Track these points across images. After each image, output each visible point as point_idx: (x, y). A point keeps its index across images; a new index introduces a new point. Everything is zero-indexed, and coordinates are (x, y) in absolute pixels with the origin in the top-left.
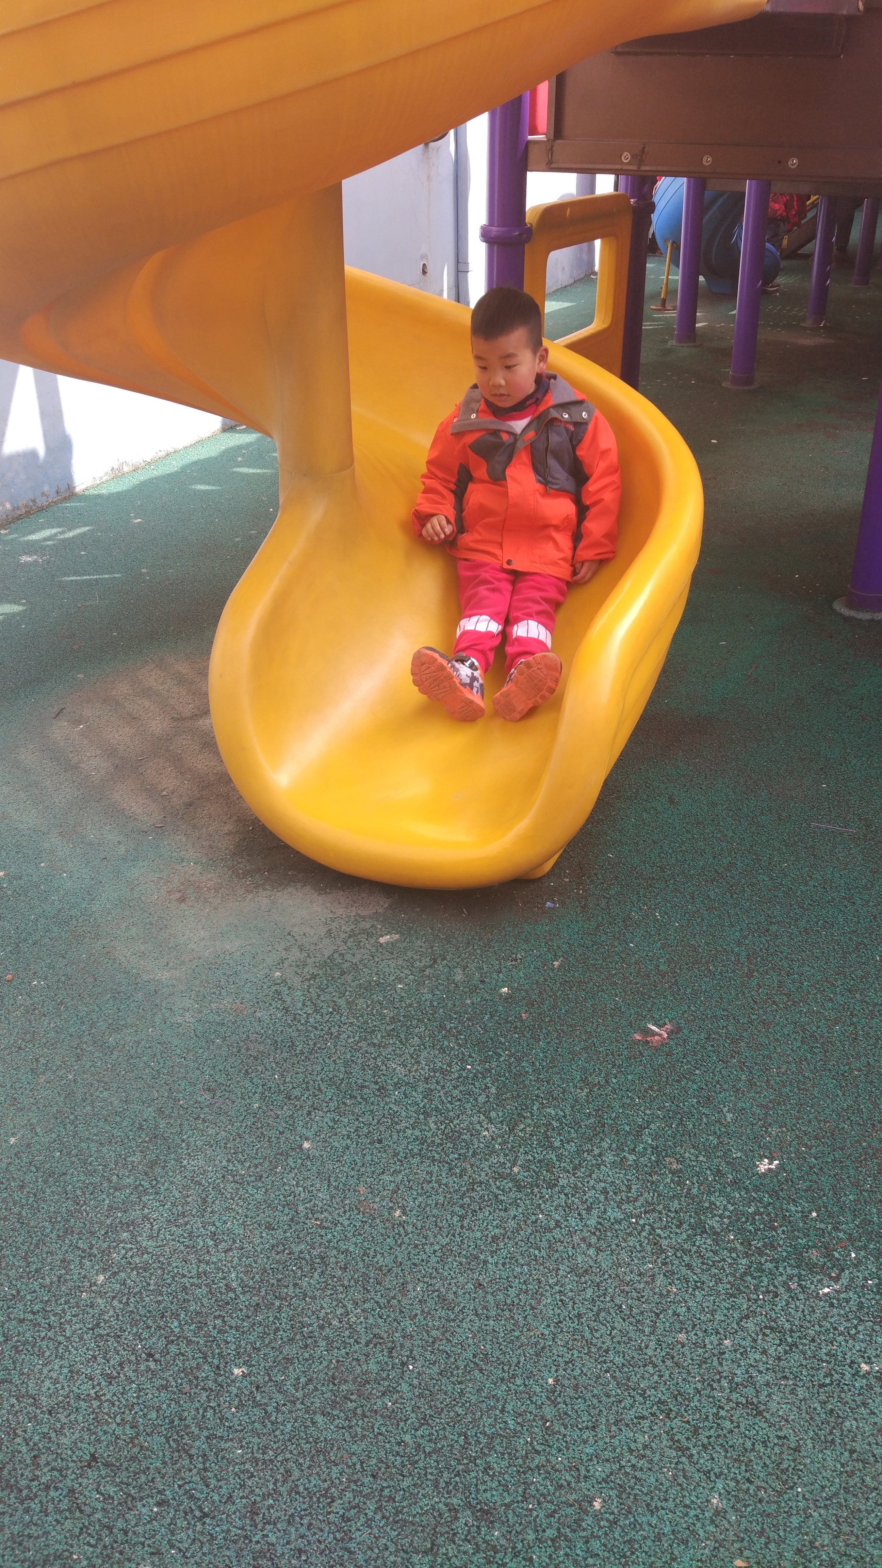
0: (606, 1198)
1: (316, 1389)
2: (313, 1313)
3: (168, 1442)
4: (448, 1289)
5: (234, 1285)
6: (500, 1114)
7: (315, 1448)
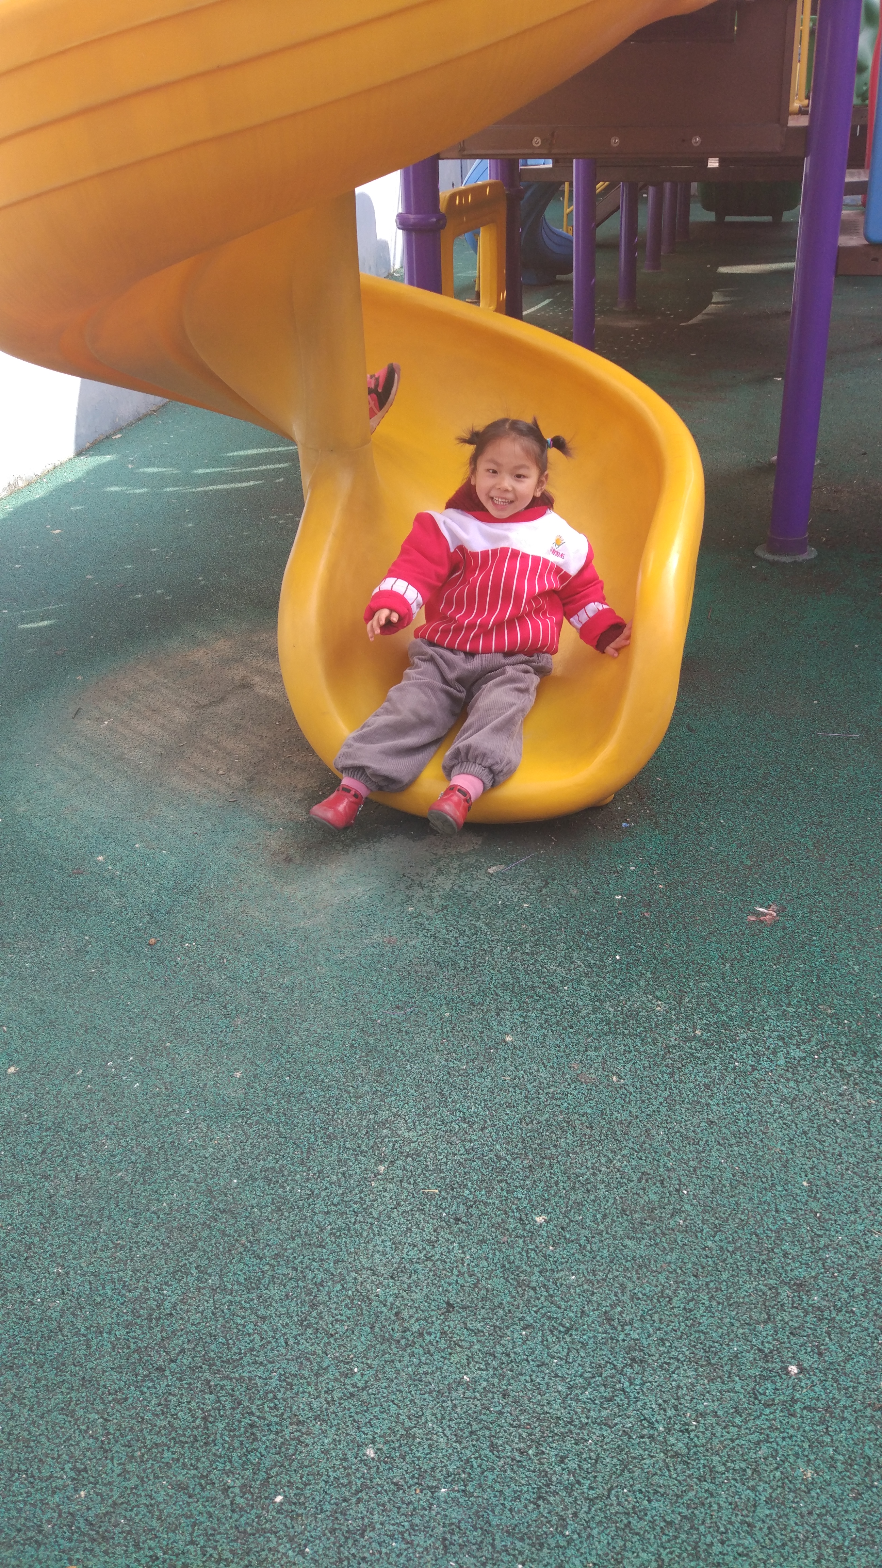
0: (784, 1043)
1: (613, 1221)
2: (582, 1165)
3: (508, 1281)
4: (687, 1130)
5: (502, 1154)
6: (664, 992)
7: (636, 1264)
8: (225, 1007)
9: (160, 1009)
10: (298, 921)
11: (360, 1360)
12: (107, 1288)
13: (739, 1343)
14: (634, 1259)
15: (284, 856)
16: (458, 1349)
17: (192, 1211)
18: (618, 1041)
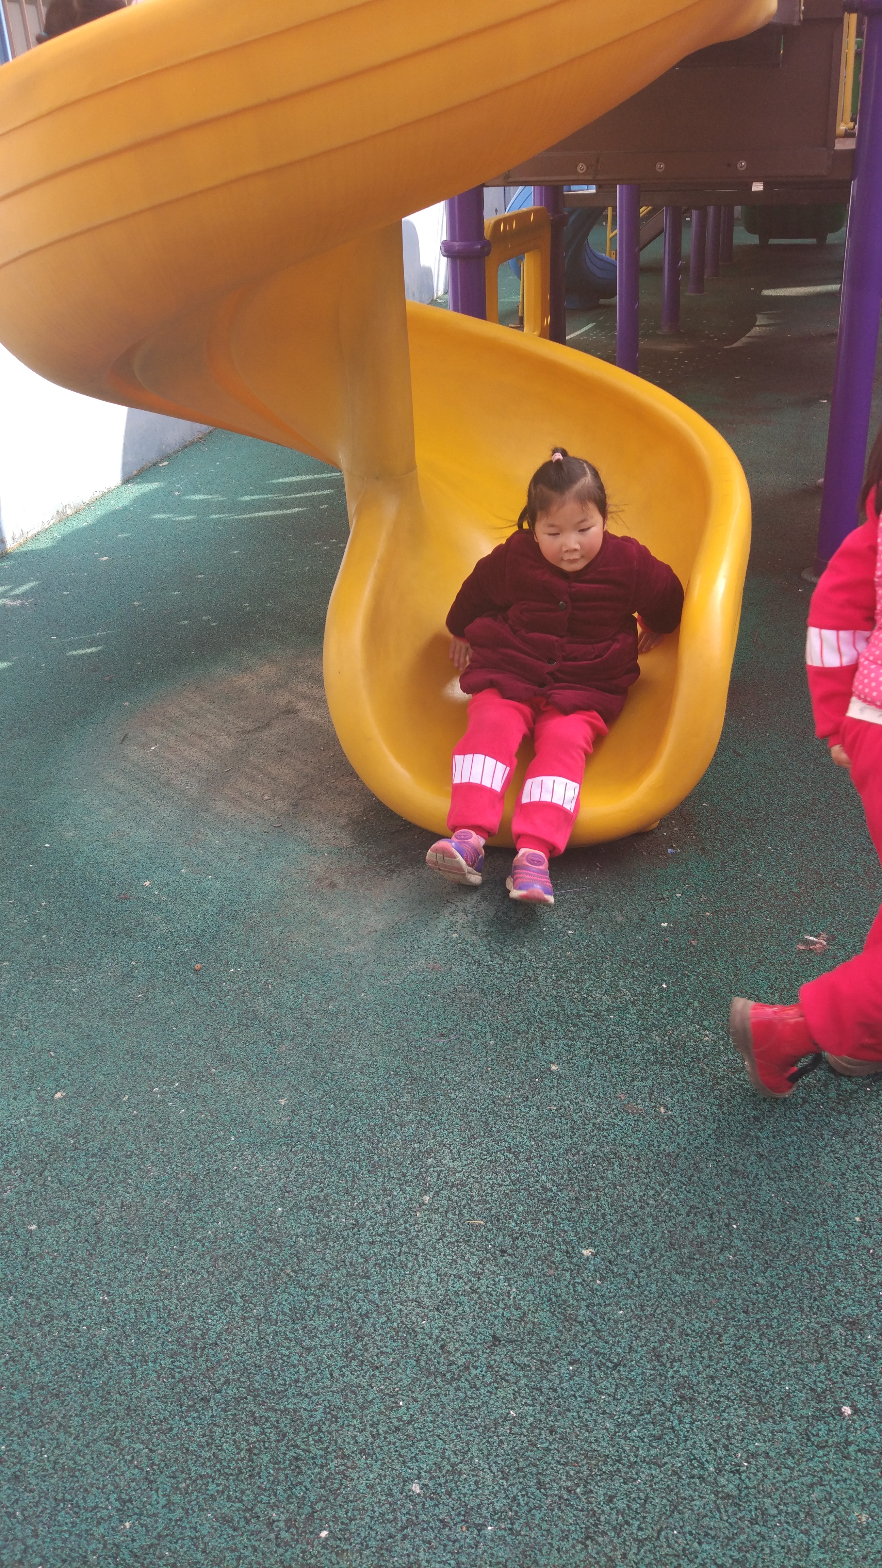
1: (662, 1256)
2: (629, 1197)
3: (554, 1315)
4: (736, 1163)
5: (548, 1185)
6: (712, 1022)
7: (685, 1300)
8: (269, 1033)
9: (206, 1035)
10: (343, 947)
11: (405, 1393)
12: (153, 1316)
13: (791, 1382)
14: (682, 1294)
15: (328, 882)
16: (504, 1383)
17: (237, 1239)
18: (666, 1071)
